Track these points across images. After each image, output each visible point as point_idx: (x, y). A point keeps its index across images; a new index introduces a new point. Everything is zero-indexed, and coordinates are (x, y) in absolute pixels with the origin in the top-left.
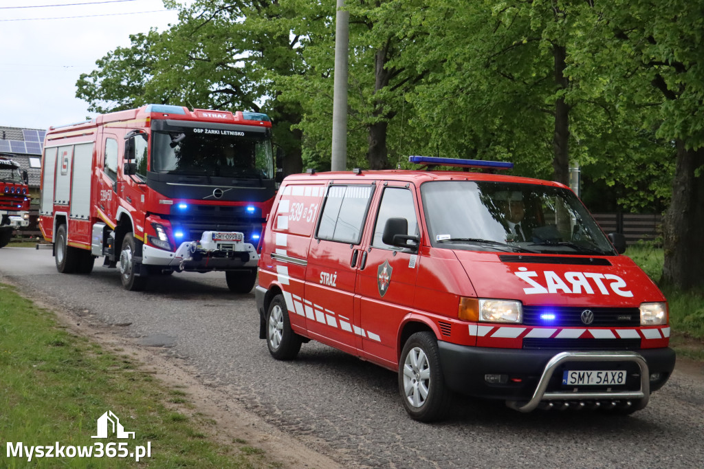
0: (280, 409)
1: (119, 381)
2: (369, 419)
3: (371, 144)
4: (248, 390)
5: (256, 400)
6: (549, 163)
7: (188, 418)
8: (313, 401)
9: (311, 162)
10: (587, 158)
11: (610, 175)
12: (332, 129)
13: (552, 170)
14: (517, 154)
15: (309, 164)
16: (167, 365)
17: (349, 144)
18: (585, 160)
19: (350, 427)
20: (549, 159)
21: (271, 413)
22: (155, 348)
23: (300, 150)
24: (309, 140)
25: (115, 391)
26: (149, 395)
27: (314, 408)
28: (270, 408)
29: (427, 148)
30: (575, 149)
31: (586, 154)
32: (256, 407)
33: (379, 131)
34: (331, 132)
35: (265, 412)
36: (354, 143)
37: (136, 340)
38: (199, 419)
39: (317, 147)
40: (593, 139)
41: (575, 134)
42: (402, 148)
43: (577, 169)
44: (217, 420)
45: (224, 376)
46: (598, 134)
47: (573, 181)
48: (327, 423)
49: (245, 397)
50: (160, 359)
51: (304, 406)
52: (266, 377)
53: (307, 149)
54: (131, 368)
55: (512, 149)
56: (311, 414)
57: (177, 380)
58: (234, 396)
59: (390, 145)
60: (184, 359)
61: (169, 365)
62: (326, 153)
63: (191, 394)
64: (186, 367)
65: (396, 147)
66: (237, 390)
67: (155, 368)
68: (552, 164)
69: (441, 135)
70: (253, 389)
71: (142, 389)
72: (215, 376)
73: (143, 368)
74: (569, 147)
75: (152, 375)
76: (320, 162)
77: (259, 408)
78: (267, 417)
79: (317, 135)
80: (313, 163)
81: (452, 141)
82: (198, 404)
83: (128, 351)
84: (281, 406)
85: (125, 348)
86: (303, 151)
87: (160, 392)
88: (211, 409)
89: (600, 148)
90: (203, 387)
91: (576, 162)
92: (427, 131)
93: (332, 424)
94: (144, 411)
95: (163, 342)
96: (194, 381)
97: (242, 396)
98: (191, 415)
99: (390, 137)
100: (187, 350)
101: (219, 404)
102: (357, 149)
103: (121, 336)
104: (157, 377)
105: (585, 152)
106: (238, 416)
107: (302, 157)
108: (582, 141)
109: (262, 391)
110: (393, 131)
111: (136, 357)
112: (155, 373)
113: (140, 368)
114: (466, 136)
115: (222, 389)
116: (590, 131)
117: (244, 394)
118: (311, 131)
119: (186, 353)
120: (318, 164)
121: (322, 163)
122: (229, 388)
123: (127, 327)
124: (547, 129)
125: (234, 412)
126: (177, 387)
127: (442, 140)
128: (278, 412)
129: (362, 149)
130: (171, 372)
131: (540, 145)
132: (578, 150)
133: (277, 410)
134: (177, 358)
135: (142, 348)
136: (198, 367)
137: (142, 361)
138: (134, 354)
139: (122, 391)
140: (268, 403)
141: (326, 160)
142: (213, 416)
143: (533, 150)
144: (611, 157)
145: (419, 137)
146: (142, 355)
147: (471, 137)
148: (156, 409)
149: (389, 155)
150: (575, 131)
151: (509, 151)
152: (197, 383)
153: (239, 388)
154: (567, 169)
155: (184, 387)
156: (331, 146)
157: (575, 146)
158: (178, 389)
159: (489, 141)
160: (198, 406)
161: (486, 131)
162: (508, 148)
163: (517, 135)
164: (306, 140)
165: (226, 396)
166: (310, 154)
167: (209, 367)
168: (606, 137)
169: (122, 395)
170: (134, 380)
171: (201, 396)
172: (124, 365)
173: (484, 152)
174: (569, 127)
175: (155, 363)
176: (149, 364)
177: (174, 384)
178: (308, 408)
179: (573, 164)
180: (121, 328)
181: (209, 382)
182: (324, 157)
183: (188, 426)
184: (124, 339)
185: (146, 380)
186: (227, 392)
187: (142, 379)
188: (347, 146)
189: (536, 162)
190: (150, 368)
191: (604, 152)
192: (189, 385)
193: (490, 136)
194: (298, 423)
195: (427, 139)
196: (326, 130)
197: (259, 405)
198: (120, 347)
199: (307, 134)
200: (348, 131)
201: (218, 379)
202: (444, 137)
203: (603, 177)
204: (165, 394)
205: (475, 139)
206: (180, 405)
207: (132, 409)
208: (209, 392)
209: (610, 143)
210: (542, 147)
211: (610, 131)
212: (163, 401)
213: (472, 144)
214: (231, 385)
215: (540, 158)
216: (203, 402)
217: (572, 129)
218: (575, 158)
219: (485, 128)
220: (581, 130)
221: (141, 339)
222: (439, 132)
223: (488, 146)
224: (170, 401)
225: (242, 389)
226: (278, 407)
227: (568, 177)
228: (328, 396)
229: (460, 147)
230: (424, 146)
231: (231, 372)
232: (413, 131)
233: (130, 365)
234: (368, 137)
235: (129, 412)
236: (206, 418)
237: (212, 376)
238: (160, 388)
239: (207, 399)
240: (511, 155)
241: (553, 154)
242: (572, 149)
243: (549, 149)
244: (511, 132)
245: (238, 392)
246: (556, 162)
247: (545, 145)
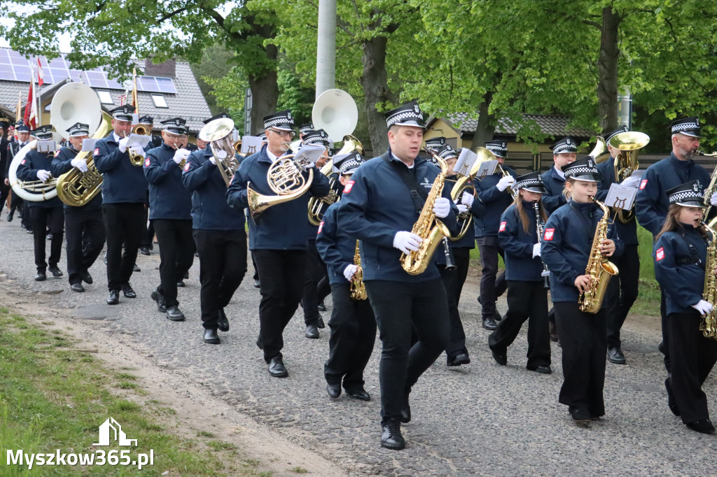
0: (255, 396)
1: (50, 361)
2: (367, 408)
3: (366, 66)
4: (215, 373)
5: (224, 385)
6: (592, 90)
7: (139, 407)
8: (297, 386)
9: (288, 88)
10: (641, 83)
11: (671, 105)
12: (316, 45)
13: (596, 99)
14: (551, 79)
15: (286, 90)
16: (110, 342)
17: (337, 66)
18: (638, 85)
19: (342, 417)
20: (593, 85)
21: (243, 400)
22: (94, 321)
23: (276, 73)
24: (286, 60)
25: (46, 374)
26: (89, 379)
27: (297, 394)
28: (243, 395)
29: (437, 70)
30: (626, 72)
31: (640, 79)
32: (225, 393)
33: (377, 48)
34: (315, 51)
35: (236, 399)
36: (345, 64)
37: (70, 311)
38: (155, 408)
39: (297, 68)
40: (649, 60)
41: (625, 52)
42: (406, 70)
43: (628, 97)
44: (176, 409)
45: (184, 356)
46: (656, 52)
47: (622, 113)
48: (313, 412)
49: (211, 381)
50: (102, 335)
51: (285, 392)
52: (237, 357)
53: (283, 71)
54: (65, 345)
55: (545, 72)
56: (294, 401)
57: (124, 361)
58: (197, 380)
59: (392, 66)
60: (132, 335)
61: (113, 342)
62: (308, 77)
63: (143, 378)
64: (135, 345)
65: (398, 70)
66: (200, 372)
67: (95, 346)
68: (596, 91)
69: (454, 53)
70: (220, 371)
71: (80, 371)
72: (172, 355)
73: (80, 346)
74: (618, 68)
75: (91, 354)
76: (301, 88)
77: (229, 394)
78: (239, 406)
79: (297, 53)
80: (292, 89)
81: (469, 61)
82: (153, 390)
83: (60, 325)
84: (256, 392)
85: (56, 321)
86: (278, 74)
87: (103, 375)
88: (169, 396)
89: (658, 70)
90: (158, 369)
91: (627, 88)
92: (439, 49)
93: (320, 413)
94: (83, 399)
95: (105, 314)
96: (146, 362)
97: (206, 380)
98: (143, 403)
99: (390, 56)
100: (136, 324)
101: (179, 390)
102: (349, 71)
103: (50, 306)
104: (99, 356)
105: (638, 75)
106: (203, 405)
107: (278, 82)
108: (635, 63)
109: (232, 374)
110: (394, 48)
111: (70, 333)
112: (96, 352)
113: (77, 345)
114: (487, 55)
115: (182, 371)
116: (646, 49)
117: (210, 377)
118: (290, 48)
119: (135, 327)
120: (298, 90)
121: (304, 89)
122: (190, 370)
123: (57, 296)
124: (590, 47)
125: (197, 400)
126: (125, 369)
127: (456, 60)
128: (252, 399)
129: (355, 72)
130: (117, 351)
131: (582, 67)
132: (630, 73)
133: (252, 397)
134: (123, 333)
135: (78, 321)
136: (150, 344)
137: (78, 337)
138: (69, 328)
139: (54, 374)
140: (240, 389)
141: (307, 86)
142: (171, 404)
143: (572, 74)
144: (672, 82)
145: (428, 57)
146: (78, 330)
147: (494, 57)
148: (99, 396)
149: (389, 81)
150: (626, 48)
151: (542, 75)
152: (150, 364)
153: (202, 370)
154: (616, 98)
155: (134, 369)
156: (315, 68)
157: (626, 68)
158: (125, 372)
159: (516, 61)
160: (152, 392)
161: (512, 49)
162: (541, 71)
163: (552, 54)
164: (282, 60)
165: (187, 380)
166: (287, 78)
167: (164, 345)
168: (665, 57)
169: (55, 378)
170: (69, 360)
171: (155, 380)
172: (55, 342)
173: (510, 76)
174: (619, 43)
175: (96, 340)
176: (88, 341)
177: (121, 366)
178: (290, 395)
179: (623, 90)
180: (50, 296)
181: (164, 363)
182: (307, 82)
183: (140, 416)
184: (54, 310)
185: (85, 361)
186: (188, 376)
187: (80, 359)
188: (336, 68)
189: (575, 89)
190: (90, 346)
191: (664, 76)
192: (139, 366)
193: (519, 56)
194: (278, 413)
195: (438, 58)
196: (308, 46)
197: (229, 391)
198: (50, 320)
199: (284, 51)
200: (337, 48)
201: (176, 359)
202: (458, 55)
203: (662, 108)
204: (110, 378)
205: (499, 60)
206: (129, 391)
207: (68, 395)
208: (165, 375)
209: (672, 65)
210: (584, 70)
211: (671, 49)
212: (107, 386)
213: (494, 66)
214: (192, 367)
215: (581, 84)
216: (157, 387)
217: (623, 46)
218: (625, 83)
219: (511, 45)
220: (634, 47)
221: (76, 310)
222: (453, 48)
223: (514, 68)
224: (117, 386)
225: (207, 371)
226: (252, 393)
227: (616, 108)
228: (315, 380)
229: (479, 70)
230: (434, 69)
231: (192, 351)
232: (420, 49)
233: (64, 342)
234: (362, 57)
235: (64, 400)
236: (162, 406)
237: (169, 355)
238: (102, 370)
239: (162, 384)
240: (544, 79)
241: (597, 78)
242: (623, 72)
243: (593, 72)
244: (544, 50)
245: (202, 375)
246: (602, 88)
247: (588, 66)
